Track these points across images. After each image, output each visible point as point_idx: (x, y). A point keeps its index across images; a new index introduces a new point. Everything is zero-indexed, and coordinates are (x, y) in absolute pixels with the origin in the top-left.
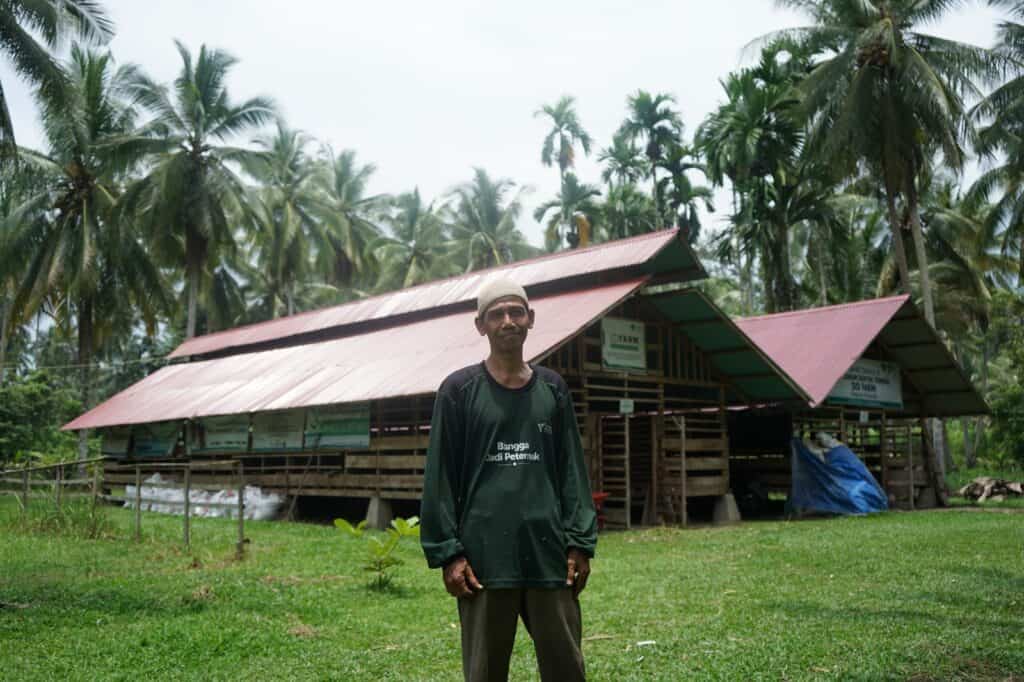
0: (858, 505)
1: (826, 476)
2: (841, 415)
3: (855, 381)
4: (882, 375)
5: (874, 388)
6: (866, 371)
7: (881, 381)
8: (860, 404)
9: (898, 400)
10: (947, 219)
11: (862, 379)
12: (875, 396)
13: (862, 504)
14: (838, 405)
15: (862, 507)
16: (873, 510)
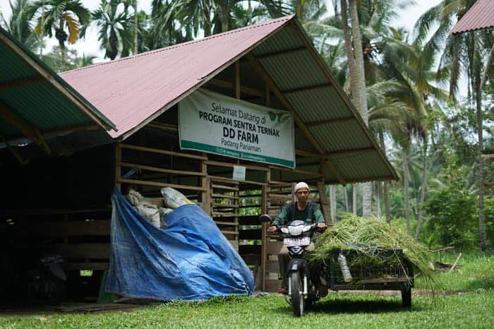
0: (193, 288)
1: (154, 246)
2: (204, 168)
3: (229, 127)
4: (269, 124)
5: (256, 139)
6: (246, 116)
7: (267, 131)
8: (233, 156)
9: (291, 157)
10: (395, 46)
11: (238, 124)
12: (257, 149)
13: (200, 286)
14: (201, 154)
15: (199, 290)
16: (217, 294)
